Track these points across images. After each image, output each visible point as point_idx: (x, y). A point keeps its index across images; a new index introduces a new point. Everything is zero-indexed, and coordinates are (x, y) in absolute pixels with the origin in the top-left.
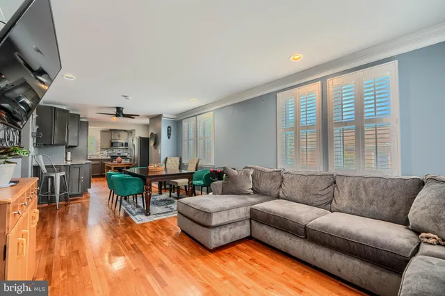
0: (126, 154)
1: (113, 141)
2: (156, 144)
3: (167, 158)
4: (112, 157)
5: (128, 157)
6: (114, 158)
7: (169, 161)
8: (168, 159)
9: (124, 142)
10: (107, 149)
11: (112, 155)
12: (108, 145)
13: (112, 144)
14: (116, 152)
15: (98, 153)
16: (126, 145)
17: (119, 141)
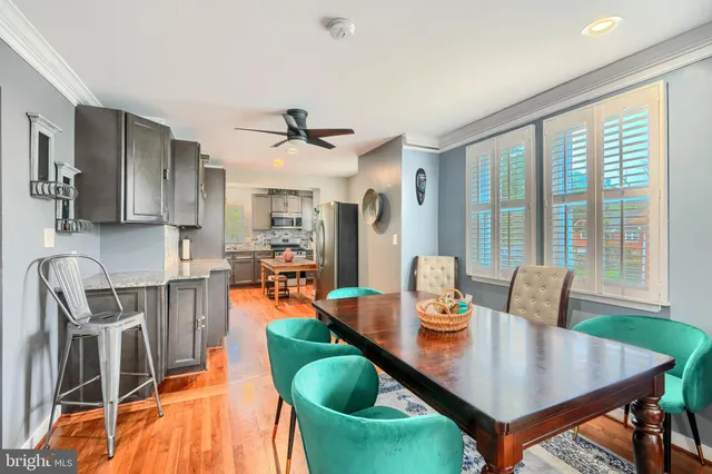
0: (298, 241)
1: (274, 215)
2: (382, 220)
3: (416, 259)
4: (273, 246)
5: (302, 246)
6: (277, 249)
7: (424, 270)
8: (421, 262)
9: (294, 216)
10: (264, 231)
11: (274, 242)
12: (265, 222)
13: (273, 222)
14: (279, 237)
15: (249, 239)
16: (299, 221)
17: (284, 215)
